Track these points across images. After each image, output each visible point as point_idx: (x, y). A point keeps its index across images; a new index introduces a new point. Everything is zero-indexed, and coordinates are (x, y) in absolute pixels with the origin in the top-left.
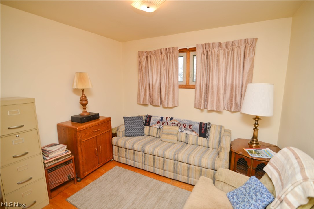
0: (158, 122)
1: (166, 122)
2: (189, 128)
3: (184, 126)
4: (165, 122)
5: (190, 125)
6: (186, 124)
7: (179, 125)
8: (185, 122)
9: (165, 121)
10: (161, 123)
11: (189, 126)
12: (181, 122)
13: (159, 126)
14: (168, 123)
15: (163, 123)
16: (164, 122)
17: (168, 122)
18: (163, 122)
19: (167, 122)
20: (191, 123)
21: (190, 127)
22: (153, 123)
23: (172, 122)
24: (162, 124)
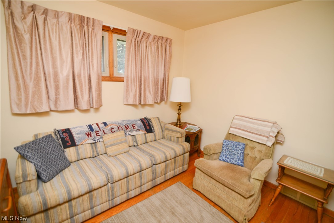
0: (89, 135)
1: (100, 130)
2: (134, 128)
3: (127, 128)
4: (99, 131)
5: (133, 125)
6: (128, 126)
7: (120, 128)
8: (125, 123)
10: (93, 134)
11: (132, 126)
12: (121, 124)
13: (92, 140)
14: (103, 131)
15: (97, 133)
16: (98, 132)
17: (104, 130)
19: (101, 130)
20: (133, 122)
21: (133, 127)
22: (81, 139)
23: (109, 128)
24: (95, 135)
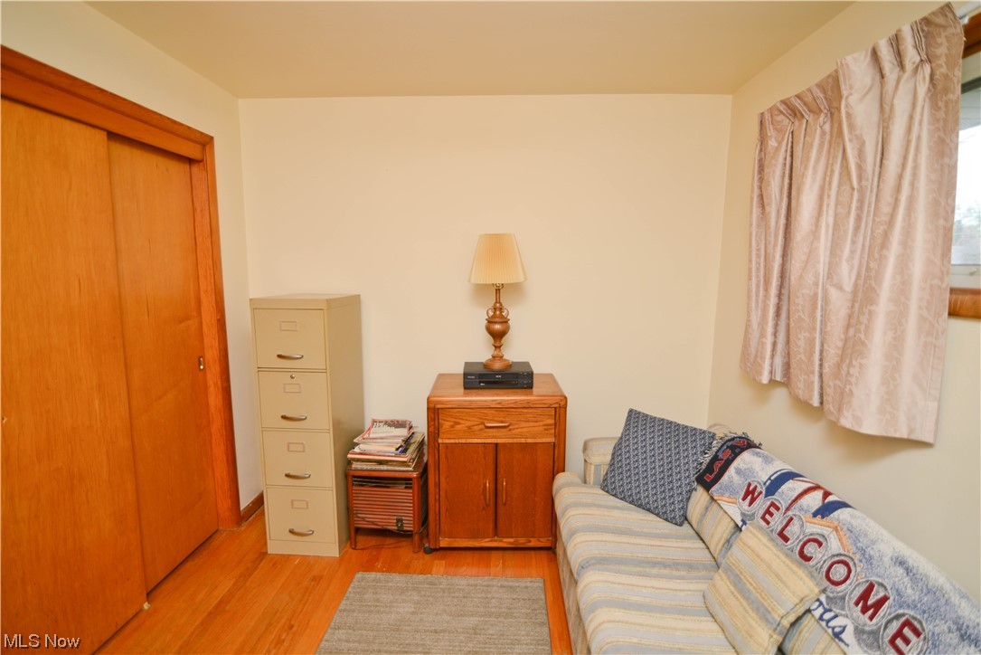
0: (750, 494)
1: (788, 509)
2: (892, 642)
3: (869, 602)
4: (783, 509)
5: (907, 623)
6: (885, 599)
7: (839, 572)
8: (892, 579)
9: (783, 506)
10: (762, 504)
11: (895, 626)
12: (869, 560)
13: (743, 514)
14: (791, 519)
15: (772, 510)
16: (778, 509)
17: (795, 521)
18: (773, 504)
19: (790, 513)
20: (933, 613)
21: (899, 634)
22: (730, 489)
23: (816, 527)
24: (761, 512)
